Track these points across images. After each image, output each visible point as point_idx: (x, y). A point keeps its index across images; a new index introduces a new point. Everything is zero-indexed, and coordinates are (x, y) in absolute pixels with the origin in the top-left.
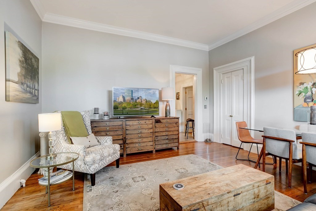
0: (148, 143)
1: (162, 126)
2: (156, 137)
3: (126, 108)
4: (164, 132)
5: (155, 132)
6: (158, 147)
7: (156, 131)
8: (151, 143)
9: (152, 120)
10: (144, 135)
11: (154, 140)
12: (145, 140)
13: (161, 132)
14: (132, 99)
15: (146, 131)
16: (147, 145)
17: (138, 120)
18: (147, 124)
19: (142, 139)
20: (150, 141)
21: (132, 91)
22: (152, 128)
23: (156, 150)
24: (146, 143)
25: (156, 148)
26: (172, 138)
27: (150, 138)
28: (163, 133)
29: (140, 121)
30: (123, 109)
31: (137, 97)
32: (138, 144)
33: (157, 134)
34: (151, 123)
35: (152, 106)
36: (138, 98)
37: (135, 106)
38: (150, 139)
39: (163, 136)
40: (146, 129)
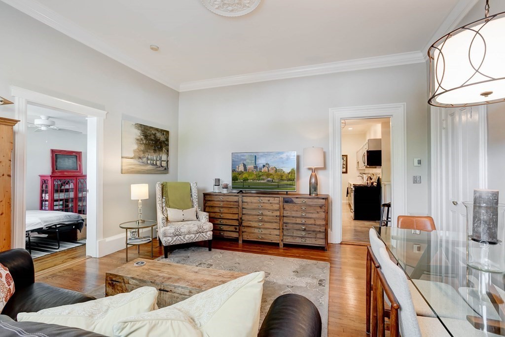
0: (272, 230)
1: (295, 209)
2: (284, 225)
3: (248, 180)
4: (299, 219)
5: (283, 216)
6: (287, 239)
7: (285, 215)
8: (277, 232)
9: (279, 197)
10: (265, 218)
11: (281, 228)
12: (267, 225)
13: (293, 217)
14: (256, 167)
15: (270, 213)
16: (271, 233)
17: (258, 197)
18: (271, 203)
19: (263, 223)
20: (274, 228)
21: (256, 156)
22: (278, 210)
23: (284, 244)
24: (270, 230)
25: (284, 240)
26: (313, 229)
27: (276, 224)
28: (297, 219)
29: (261, 198)
30: (244, 180)
31: (262, 165)
32: (258, 230)
33: (285, 220)
34: (278, 202)
35: (284, 178)
36: (264, 166)
37: (260, 177)
38: (275, 226)
39: (297, 224)
40: (269, 210)
